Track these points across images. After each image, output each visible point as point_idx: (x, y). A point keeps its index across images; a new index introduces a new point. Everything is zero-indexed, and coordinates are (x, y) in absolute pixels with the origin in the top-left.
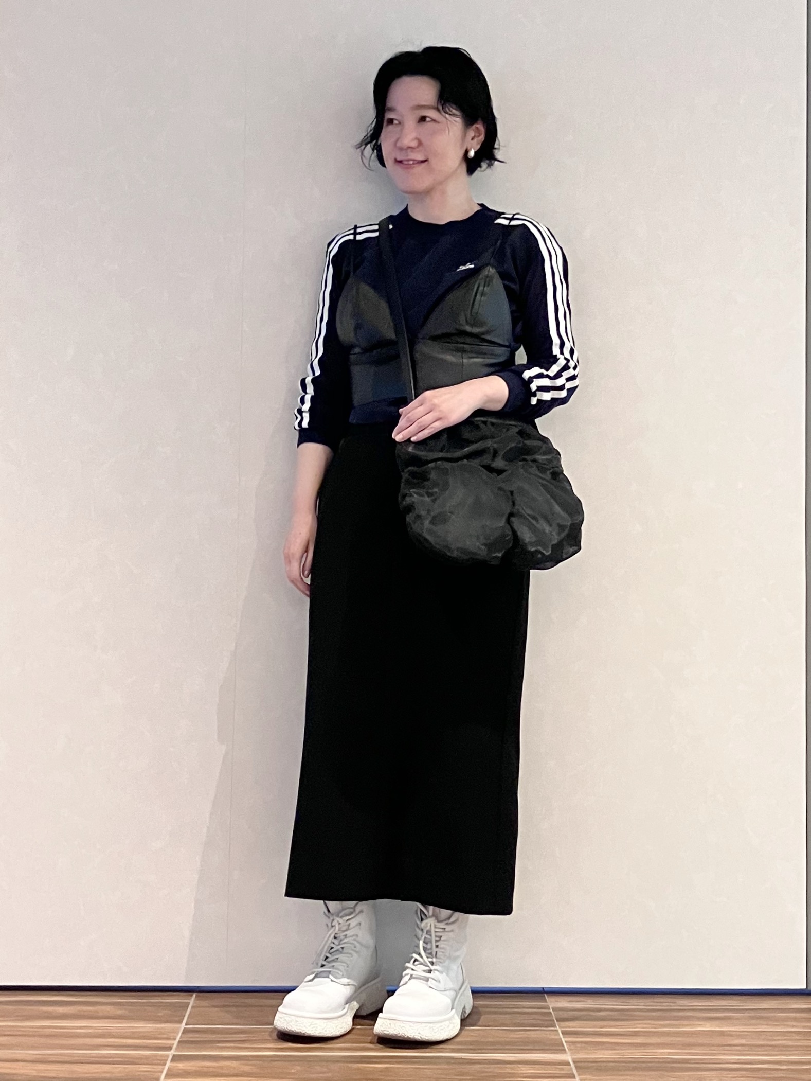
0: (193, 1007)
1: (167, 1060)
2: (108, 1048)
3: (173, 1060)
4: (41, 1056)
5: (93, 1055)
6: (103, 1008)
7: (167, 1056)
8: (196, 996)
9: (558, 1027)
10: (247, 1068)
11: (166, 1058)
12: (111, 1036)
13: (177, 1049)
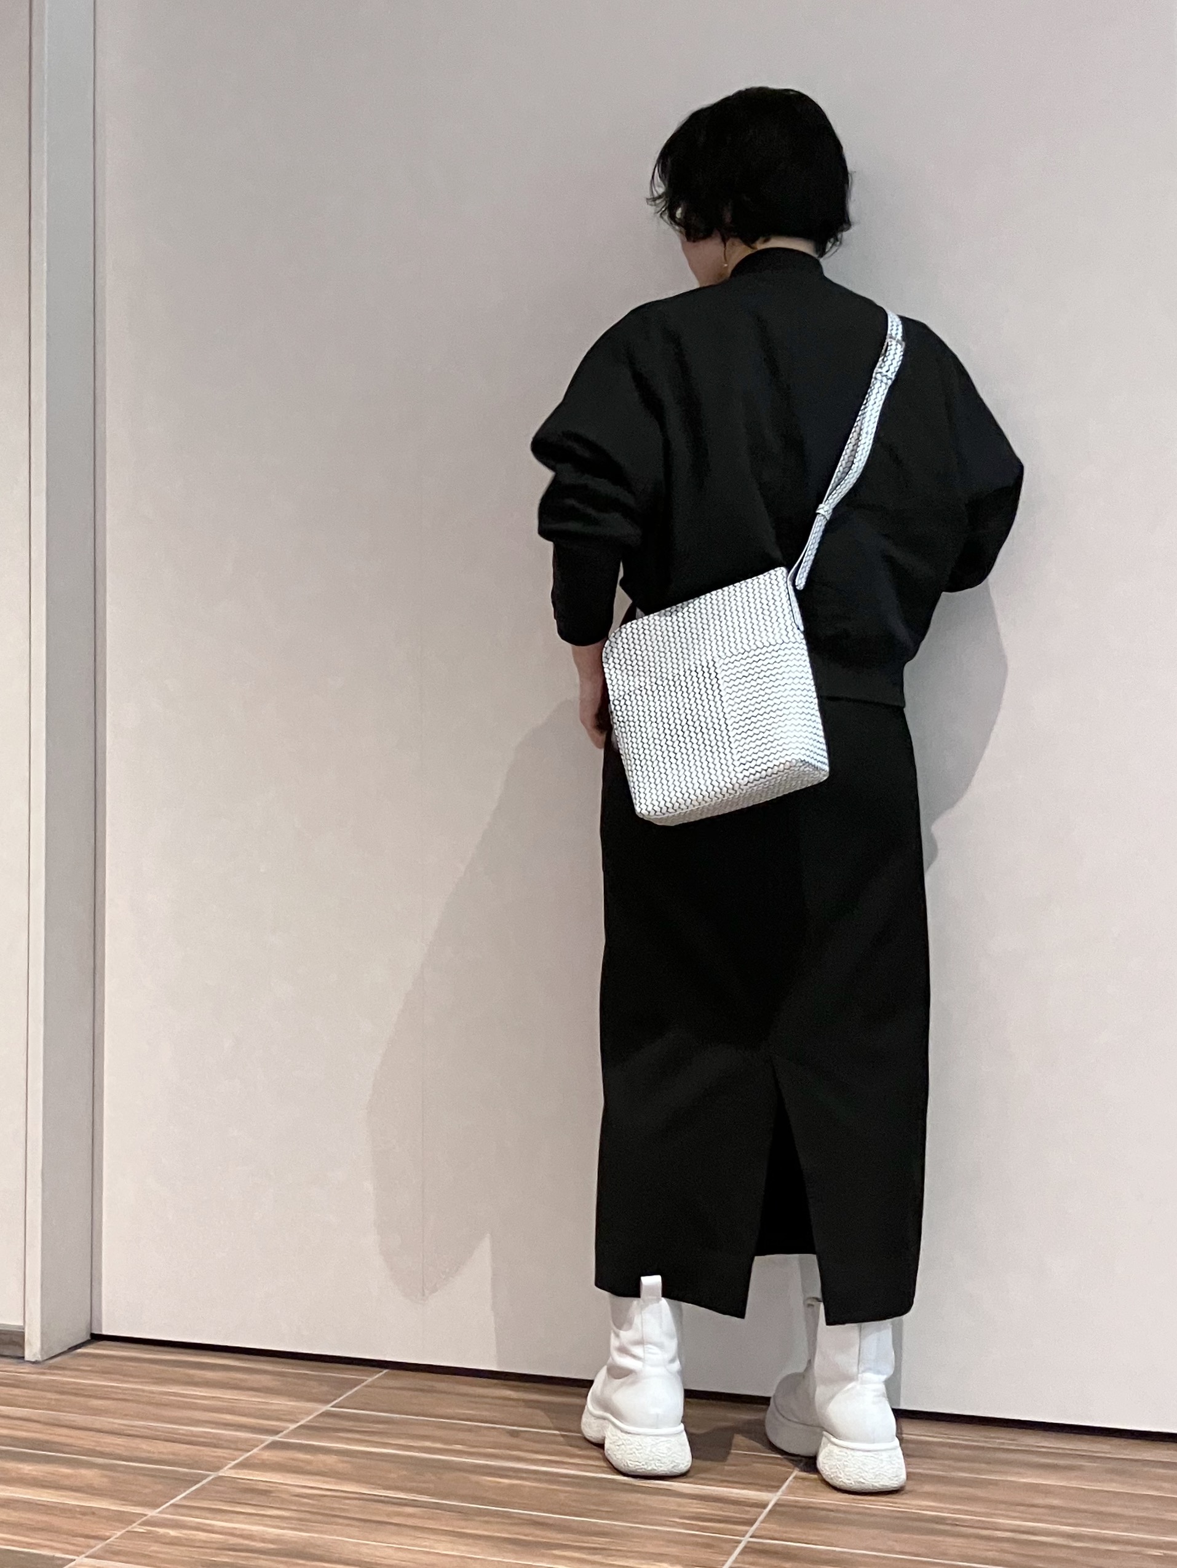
0: (364, 1386)
1: (257, 1446)
2: (210, 1425)
3: (267, 1448)
4: (123, 1427)
5: (182, 1432)
6: (257, 1377)
7: (263, 1441)
8: (388, 1373)
10: (342, 1467)
11: (259, 1444)
13: (287, 1436)
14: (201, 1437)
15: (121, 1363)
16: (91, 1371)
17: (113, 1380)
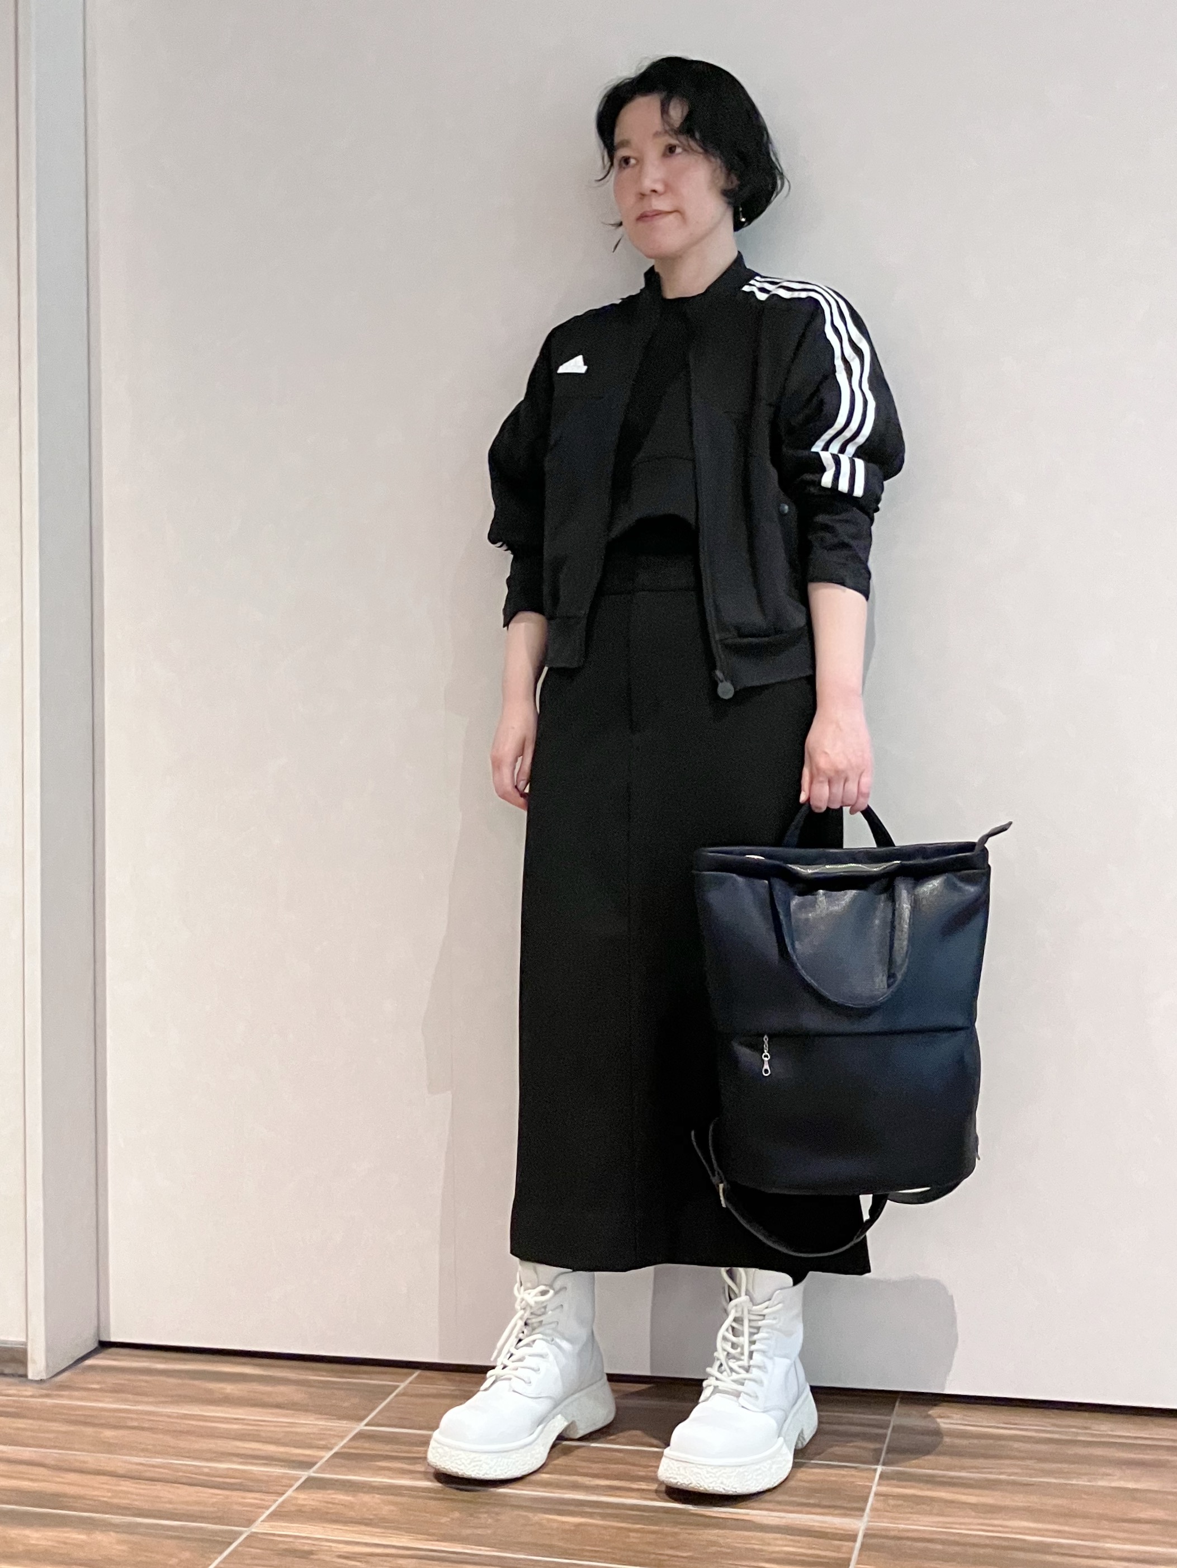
0: (397, 1395)
1: (291, 1486)
2: (235, 1459)
3: (302, 1487)
4: (140, 1467)
5: (206, 1470)
6: (282, 1389)
7: (297, 1479)
8: (418, 1376)
9: (880, 1464)
10: (386, 1510)
11: (292, 1482)
12: (256, 1438)
13: (322, 1469)
15: (132, 1377)
16: (100, 1390)
17: (125, 1401)
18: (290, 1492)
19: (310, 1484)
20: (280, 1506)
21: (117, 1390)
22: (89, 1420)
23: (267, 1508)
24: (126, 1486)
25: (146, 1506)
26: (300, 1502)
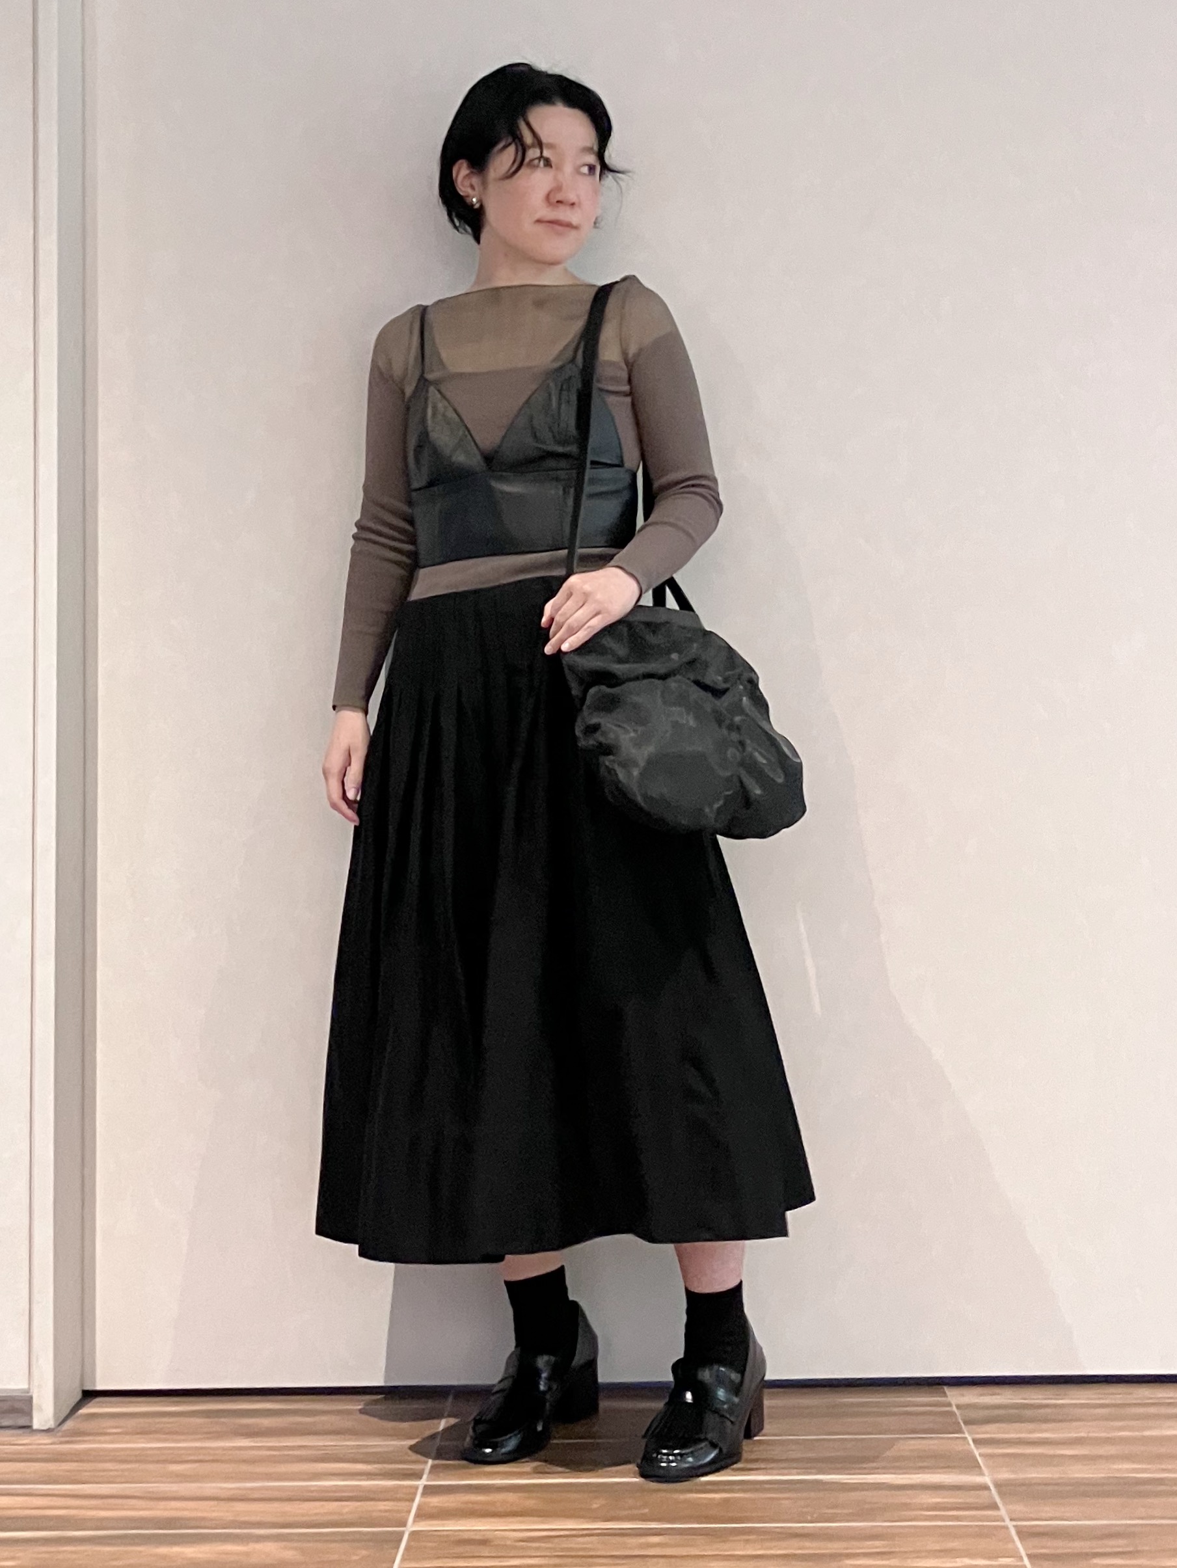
1: (415, 1494)
2: (329, 1477)
3: (424, 1494)
4: (238, 1492)
5: (311, 1488)
7: (417, 1488)
9: (966, 1433)
10: (531, 1503)
11: (413, 1490)
13: (429, 1477)
14: (343, 1491)
15: (150, 1420)
16: (126, 1433)
17: (159, 1440)
18: (418, 1499)
19: (429, 1490)
20: (419, 1508)
21: (143, 1432)
22: (141, 1458)
23: (409, 1512)
24: (240, 1506)
25: (281, 1520)
26: (436, 1504)
